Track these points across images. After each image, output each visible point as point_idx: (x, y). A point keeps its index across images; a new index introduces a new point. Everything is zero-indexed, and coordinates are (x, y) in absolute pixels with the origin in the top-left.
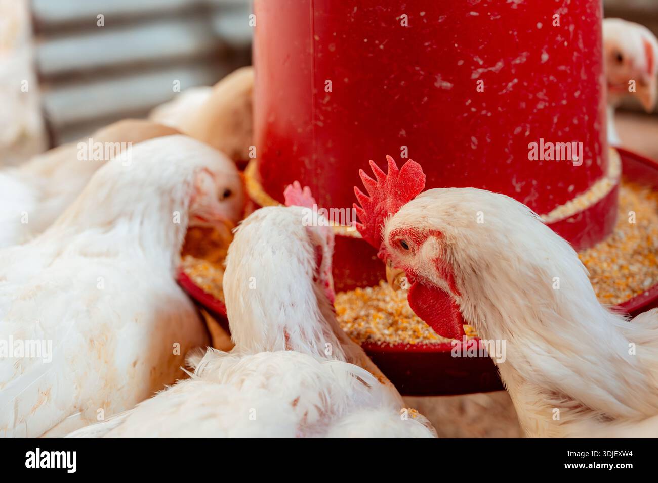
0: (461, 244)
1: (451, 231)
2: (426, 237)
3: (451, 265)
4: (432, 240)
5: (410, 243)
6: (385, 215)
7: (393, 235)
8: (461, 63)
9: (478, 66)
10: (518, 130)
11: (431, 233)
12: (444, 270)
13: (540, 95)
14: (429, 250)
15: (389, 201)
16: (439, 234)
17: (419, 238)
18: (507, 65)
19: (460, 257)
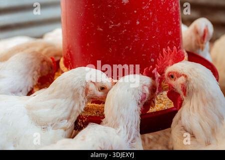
0: (192, 82)
1: (190, 77)
2: (181, 76)
3: (186, 87)
4: (183, 77)
5: (175, 76)
6: (168, 65)
7: (169, 73)
8: (105, 22)
9: (111, 24)
10: (127, 47)
11: (183, 75)
12: (184, 88)
13: (136, 36)
14: (181, 80)
15: (171, 61)
16: (186, 76)
17: (179, 76)
18: (122, 24)
19: (190, 86)
